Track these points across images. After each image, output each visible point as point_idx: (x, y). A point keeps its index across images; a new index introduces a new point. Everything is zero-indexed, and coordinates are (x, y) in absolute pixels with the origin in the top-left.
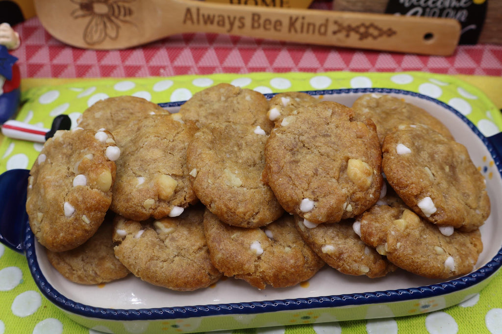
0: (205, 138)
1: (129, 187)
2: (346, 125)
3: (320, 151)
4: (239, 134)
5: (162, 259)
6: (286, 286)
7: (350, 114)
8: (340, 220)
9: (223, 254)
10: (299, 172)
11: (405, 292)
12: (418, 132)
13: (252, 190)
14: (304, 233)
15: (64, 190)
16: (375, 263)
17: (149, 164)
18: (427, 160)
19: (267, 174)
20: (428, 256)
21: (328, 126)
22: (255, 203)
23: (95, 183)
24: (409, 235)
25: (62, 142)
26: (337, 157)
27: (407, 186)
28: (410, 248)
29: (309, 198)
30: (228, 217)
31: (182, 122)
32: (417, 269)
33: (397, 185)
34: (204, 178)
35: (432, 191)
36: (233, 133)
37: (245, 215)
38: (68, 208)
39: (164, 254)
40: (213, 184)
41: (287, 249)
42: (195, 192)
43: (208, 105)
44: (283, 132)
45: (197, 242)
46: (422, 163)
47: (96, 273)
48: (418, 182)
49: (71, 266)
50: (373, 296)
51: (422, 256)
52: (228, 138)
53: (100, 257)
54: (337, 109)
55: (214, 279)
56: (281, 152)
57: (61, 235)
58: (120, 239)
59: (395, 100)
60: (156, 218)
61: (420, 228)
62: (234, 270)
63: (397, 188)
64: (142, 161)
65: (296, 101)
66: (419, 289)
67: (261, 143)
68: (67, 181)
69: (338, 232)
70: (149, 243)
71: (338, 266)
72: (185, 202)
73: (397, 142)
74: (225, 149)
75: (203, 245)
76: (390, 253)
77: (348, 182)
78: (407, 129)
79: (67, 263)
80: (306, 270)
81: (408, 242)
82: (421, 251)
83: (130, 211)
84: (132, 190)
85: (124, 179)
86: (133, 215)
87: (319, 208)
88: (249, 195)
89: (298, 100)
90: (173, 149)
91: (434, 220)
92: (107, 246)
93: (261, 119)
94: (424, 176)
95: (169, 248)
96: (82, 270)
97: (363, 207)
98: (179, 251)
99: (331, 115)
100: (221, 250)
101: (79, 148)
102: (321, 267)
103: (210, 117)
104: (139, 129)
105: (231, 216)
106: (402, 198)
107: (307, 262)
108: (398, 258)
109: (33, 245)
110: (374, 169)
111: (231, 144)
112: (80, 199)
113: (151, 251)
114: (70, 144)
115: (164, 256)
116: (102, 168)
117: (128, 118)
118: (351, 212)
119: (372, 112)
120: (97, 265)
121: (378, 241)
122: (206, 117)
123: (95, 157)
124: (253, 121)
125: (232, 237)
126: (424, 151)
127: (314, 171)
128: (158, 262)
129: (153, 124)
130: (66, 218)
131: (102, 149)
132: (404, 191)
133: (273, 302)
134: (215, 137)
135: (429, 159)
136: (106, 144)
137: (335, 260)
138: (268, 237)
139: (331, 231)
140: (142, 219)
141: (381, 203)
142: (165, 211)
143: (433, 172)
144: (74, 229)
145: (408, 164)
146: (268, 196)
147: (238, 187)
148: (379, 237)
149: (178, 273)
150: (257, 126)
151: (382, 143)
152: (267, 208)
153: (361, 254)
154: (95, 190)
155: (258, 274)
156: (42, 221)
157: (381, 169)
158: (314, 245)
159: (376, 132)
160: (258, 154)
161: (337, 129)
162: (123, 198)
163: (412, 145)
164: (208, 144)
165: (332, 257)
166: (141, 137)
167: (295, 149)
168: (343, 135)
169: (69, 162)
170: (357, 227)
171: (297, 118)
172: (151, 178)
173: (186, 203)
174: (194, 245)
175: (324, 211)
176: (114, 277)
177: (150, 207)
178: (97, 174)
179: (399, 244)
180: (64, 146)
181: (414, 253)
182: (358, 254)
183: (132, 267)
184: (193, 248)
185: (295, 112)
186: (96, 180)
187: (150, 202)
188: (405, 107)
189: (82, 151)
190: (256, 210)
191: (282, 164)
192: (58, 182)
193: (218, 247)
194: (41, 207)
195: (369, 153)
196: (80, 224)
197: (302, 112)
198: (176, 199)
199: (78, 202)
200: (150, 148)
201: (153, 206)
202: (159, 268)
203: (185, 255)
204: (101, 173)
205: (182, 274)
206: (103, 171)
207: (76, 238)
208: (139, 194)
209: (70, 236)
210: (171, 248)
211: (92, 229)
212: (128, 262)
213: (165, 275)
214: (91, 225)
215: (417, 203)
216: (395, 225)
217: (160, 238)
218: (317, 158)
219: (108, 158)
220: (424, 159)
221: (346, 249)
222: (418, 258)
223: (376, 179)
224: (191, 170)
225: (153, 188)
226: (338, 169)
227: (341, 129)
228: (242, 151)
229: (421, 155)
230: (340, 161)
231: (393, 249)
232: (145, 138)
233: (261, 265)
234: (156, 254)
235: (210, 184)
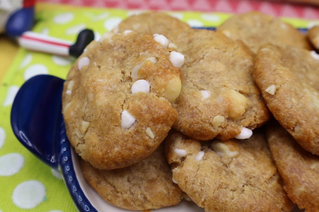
0: (274, 54)
1: (194, 100)
5: (231, 188)
9: (306, 187)
15: (120, 96)
17: (211, 77)
23: (163, 90)
25: (113, 44)
30: (316, 144)
34: (285, 96)
38: (128, 118)
39: (232, 181)
43: (245, 29)
45: (266, 170)
47: (145, 198)
49: (114, 187)
52: (292, 58)
53: (149, 179)
57: (116, 149)
58: (178, 160)
60: (222, 138)
64: (203, 73)
68: (123, 87)
70: (214, 167)
72: (254, 123)
74: (295, 69)
75: (273, 174)
79: (109, 183)
83: (196, 127)
84: (198, 104)
85: (186, 91)
86: (198, 133)
90: (233, 64)
95: (236, 175)
96: (128, 192)
98: (248, 179)
100: (304, 182)
101: (135, 51)
104: (190, 42)
109: (70, 160)
112: (145, 107)
113: (218, 177)
114: (122, 46)
115: (232, 185)
116: (171, 73)
120: (147, 189)
123: (160, 61)
125: (312, 167)
128: (228, 190)
130: (122, 130)
131: (166, 53)
134: (282, 55)
136: (168, 48)
144: (134, 143)
154: (162, 99)
156: (86, 131)
162: (186, 111)
166: (199, 48)
169: (123, 66)
172: (216, 92)
173: (255, 125)
174: (265, 174)
176: (165, 203)
177: (220, 125)
178: (166, 80)
180: (115, 48)
183: (196, 195)
184: (264, 177)
186: (165, 86)
187: (219, 119)
189: (141, 54)
192: (111, 87)
193: (299, 178)
194: (87, 115)
196: (142, 138)
198: (245, 118)
199: (142, 111)
200: (212, 60)
201: (223, 124)
202: (230, 198)
203: (255, 184)
204: (171, 79)
205: (257, 208)
206: (174, 77)
207: (134, 154)
208: (207, 109)
209: (128, 152)
210: (238, 175)
211: (155, 145)
212: (193, 189)
213: (236, 208)
214: (155, 140)
217: (222, 163)
219: (172, 64)
224: (267, 87)
225: (223, 103)
228: (309, 73)
232: (205, 49)
234: (224, 181)
235: (294, 104)
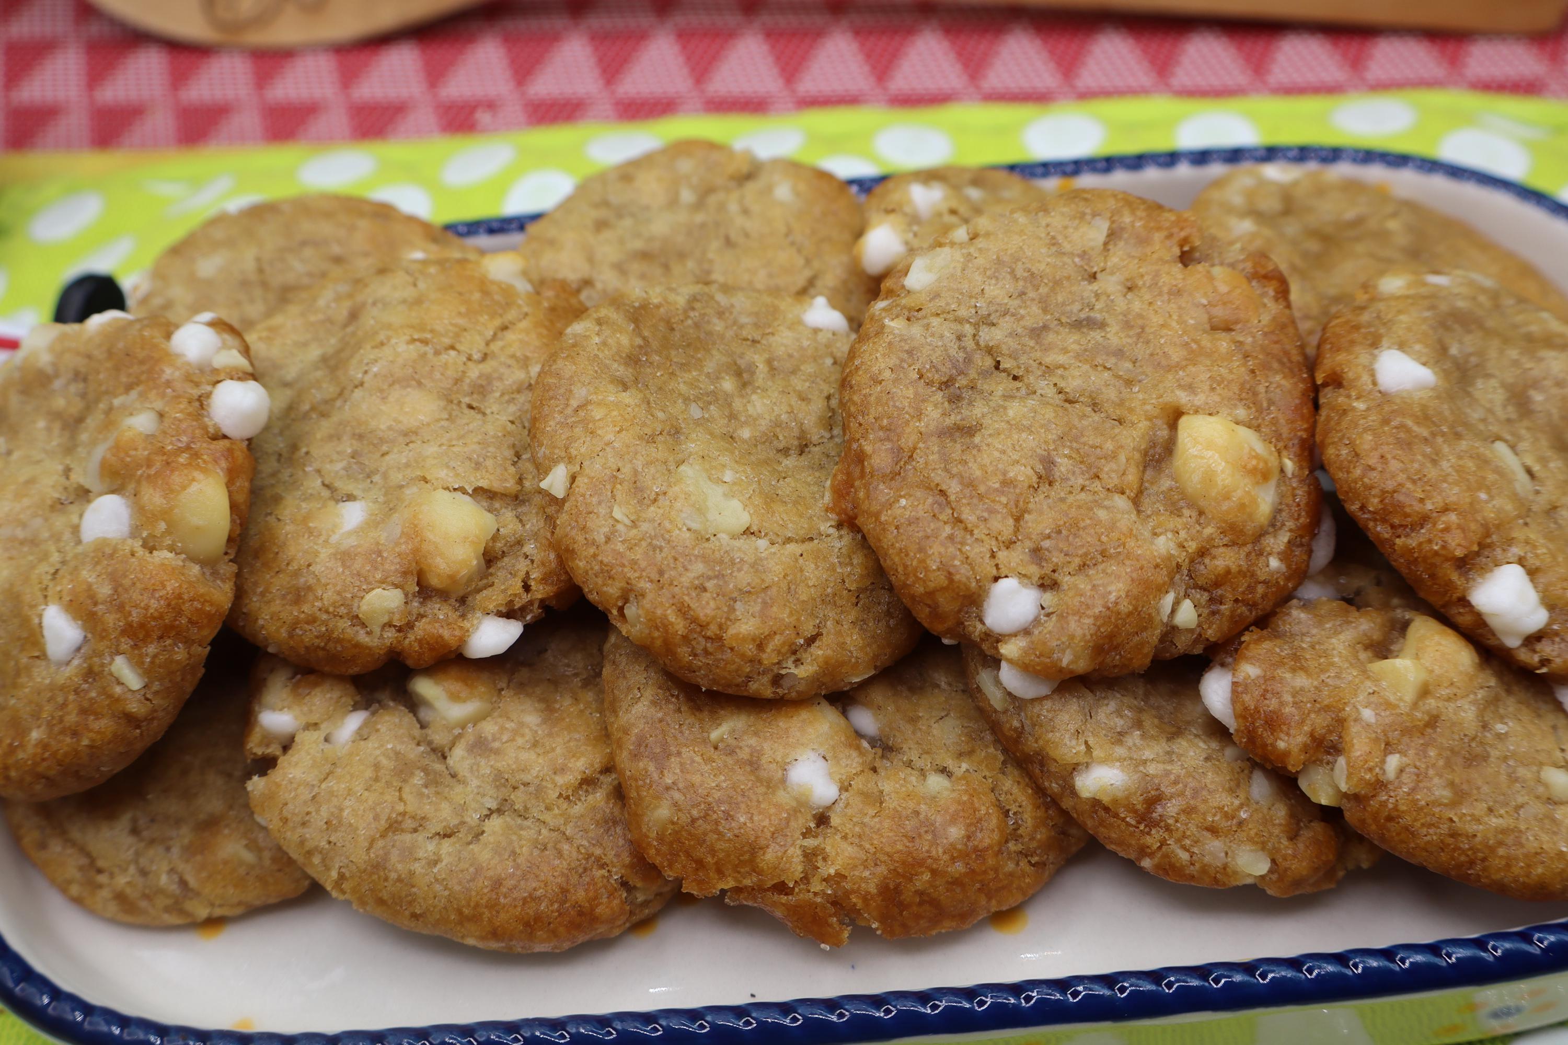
0: (604, 343)
1: (305, 543)
2: (1164, 279)
3: (1062, 384)
4: (742, 327)
5: (435, 826)
6: (934, 933)
7: (1183, 234)
8: (1148, 661)
9: (675, 804)
10: (978, 473)
11: (1419, 958)
12: (1461, 304)
13: (792, 548)
14: (1003, 718)
15: (45, 557)
16: (1293, 838)
17: (385, 448)
18: (1501, 414)
19: (849, 483)
20: (1518, 808)
21: (1095, 286)
22: (804, 597)
23: (162, 526)
24: (1433, 721)
25: (49, 370)
26: (1131, 410)
27: (1424, 519)
28: (1441, 776)
29: (1022, 576)
30: (695, 655)
31: (523, 287)
32: (1472, 863)
33: (1383, 516)
34: (595, 500)
35: (1527, 542)
36: (718, 326)
37: (761, 647)
38: (60, 630)
39: (445, 805)
40: (634, 524)
41: (936, 782)
42: (563, 559)
43: (627, 222)
44: (913, 314)
45: (574, 754)
46: (1481, 427)
47: (183, 883)
48: (1471, 504)
49: (88, 855)
50: (1289, 974)
51: (1490, 810)
52: (697, 344)
53: (202, 816)
54: (1127, 219)
55: (646, 904)
56: (905, 394)
57: (35, 735)
58: (274, 749)
59: (1352, 187)
60: (410, 663)
61: (1481, 694)
62: (720, 872)
63: (1382, 530)
64: (360, 437)
65: (968, 200)
66: (1480, 943)
67: (829, 361)
68: (59, 522)
69: (1141, 710)
70: (384, 761)
71: (1144, 851)
72: (526, 598)
73: (1375, 343)
74: (683, 388)
75: (597, 766)
76: (1356, 798)
77: (1179, 510)
78: (1412, 292)
79: (73, 844)
80: (1011, 866)
81: (1432, 753)
82: (1485, 789)
83: (309, 636)
84: (316, 554)
85: (287, 512)
86: (321, 653)
87: (1061, 617)
88: (778, 569)
89: (974, 193)
90: (481, 389)
91: (1536, 658)
92: (229, 776)
93: (833, 270)
94: (1491, 477)
95: (463, 782)
96: (132, 869)
97: (1243, 609)
98: (504, 792)
99: (1106, 244)
100: (668, 788)
101: (107, 392)
102: (1074, 849)
103: (636, 267)
104: (354, 316)
105: (706, 652)
106: (1404, 571)
107: (1014, 835)
108: (1390, 819)
110: (1285, 453)
111: (710, 366)
112: (104, 590)
113: (390, 796)
114: (77, 375)
115: (443, 815)
116: (188, 465)
117: (324, 275)
118: (1191, 631)
119: (1267, 232)
120: (190, 851)
121: (1305, 749)
122: (620, 269)
123: (166, 424)
124: (800, 280)
125: (715, 735)
126: (1488, 376)
127: (1039, 468)
128: (420, 837)
129: (409, 293)
130: (52, 669)
131: (195, 392)
132: (1412, 542)
133: (877, 1001)
134: (644, 338)
135: (1510, 409)
136: (215, 371)
137: (1128, 824)
138: (859, 735)
139: (1112, 705)
140: (354, 670)
141: (1311, 591)
142: (446, 633)
143: (1529, 461)
144: (83, 712)
145: (1425, 433)
146: (858, 570)
147: (733, 537)
148: (1312, 735)
149: (498, 883)
150: (813, 297)
151: (1311, 351)
152: (851, 617)
153: (1237, 802)
154: (163, 555)
155: (816, 886)
157: (1312, 453)
158: (1042, 765)
159: (1289, 306)
160: (817, 406)
161: (1130, 296)
162: (278, 584)
163: (1439, 354)
164: (615, 365)
165: (1116, 815)
166: (358, 346)
167: (962, 381)
168: (1156, 320)
169: (69, 449)
170: (1216, 691)
171: (969, 257)
172: (390, 504)
173: (531, 603)
174: (560, 770)
175: (1081, 629)
176: (254, 896)
177: (386, 619)
178: (169, 492)
179: (1393, 762)
180: (57, 384)
181: (1460, 796)
182: (1223, 800)
183: (316, 860)
184: (560, 780)
185: (961, 234)
186: (165, 515)
187: (384, 600)
188: (1394, 215)
189: (117, 402)
190: (809, 629)
191: (908, 440)
192: (24, 528)
193: (655, 776)
195: (1261, 389)
196: (104, 691)
197: (987, 235)
198: (492, 585)
199: (97, 604)
200: (391, 385)
201: (397, 617)
202: (424, 862)
203: (526, 809)
204: (184, 488)
205: (515, 887)
206: (193, 480)
207: (90, 747)
208: (341, 570)
209: (68, 740)
210: (475, 783)
211: (154, 711)
212: (302, 842)
213: (446, 893)
214: (148, 696)
215: (1466, 590)
216: (1376, 681)
217: (430, 743)
218: (1049, 413)
219: (217, 428)
220: (1490, 411)
221: (1175, 783)
222: (1478, 821)
223: (1294, 496)
224: (547, 472)
225: (397, 544)
226: (1137, 456)
227: (1147, 297)
228: (754, 392)
229: (1477, 394)
230: (1144, 425)
231: (1368, 783)
232: (373, 348)
233: (828, 849)
234: (410, 809)
235: (620, 527)
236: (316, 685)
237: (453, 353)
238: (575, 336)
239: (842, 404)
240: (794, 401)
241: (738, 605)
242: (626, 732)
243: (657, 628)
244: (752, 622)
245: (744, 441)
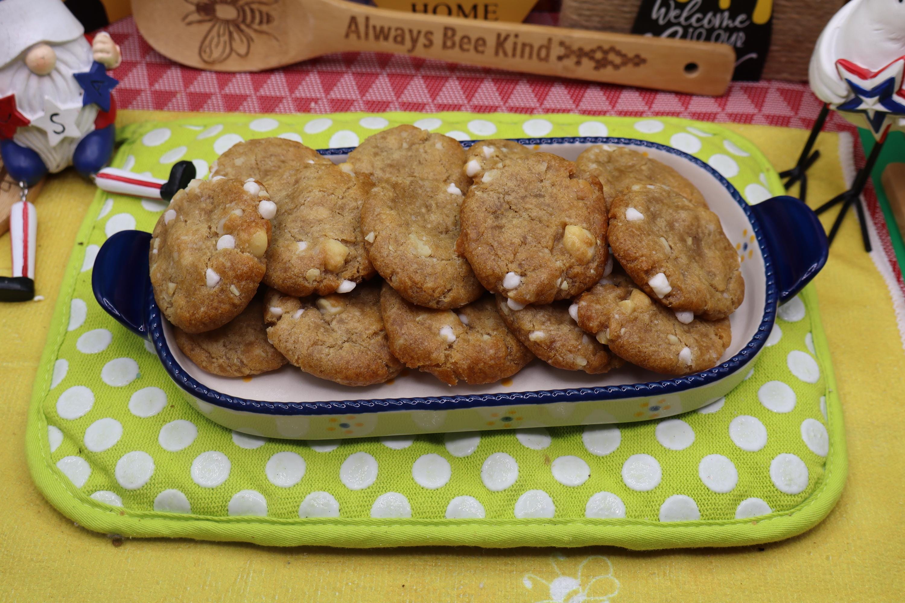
0: (385, 195)
1: (288, 254)
2: (564, 183)
3: (530, 214)
4: (428, 192)
5: (328, 344)
6: (484, 383)
7: (570, 169)
8: (553, 300)
9: (405, 339)
10: (503, 240)
11: (629, 388)
12: (656, 195)
13: (444, 262)
14: (508, 317)
15: (205, 254)
16: (594, 355)
17: (312, 225)
18: (664, 229)
19: (462, 243)
20: (659, 345)
21: (542, 184)
22: (447, 277)
23: (247, 245)
24: (636, 319)
25: (199, 194)
26: (551, 223)
27: (636, 259)
28: (637, 335)
29: (515, 272)
30: (414, 293)
31: (353, 175)
32: (645, 360)
33: (624, 257)
34: (383, 243)
35: (667, 267)
36: (420, 191)
37: (434, 291)
38: (212, 277)
39: (330, 338)
40: (396, 251)
41: (486, 337)
42: (371, 262)
43: (385, 154)
44: (484, 190)
45: (371, 325)
46: (657, 233)
47: (242, 362)
48: (650, 255)
49: (209, 353)
51: (651, 345)
52: (413, 197)
53: (247, 342)
54: (553, 163)
55: (393, 373)
56: (481, 215)
57: (202, 309)
58: (274, 320)
59: (634, 153)
60: (320, 293)
61: (651, 312)
62: (418, 361)
63: (624, 262)
64: (304, 221)
65: (502, 152)
66: (646, 385)
67: (455, 205)
68: (209, 243)
69: (550, 316)
70: (311, 324)
71: (549, 358)
72: (358, 275)
73: (627, 206)
74: (410, 210)
75: (379, 329)
76: (612, 341)
77: (564, 254)
78: (641, 190)
79: (204, 349)
80: (508, 363)
81: (635, 328)
82: (650, 339)
83: (289, 283)
84: (292, 257)
85: (281, 244)
86: (292, 289)
87: (527, 284)
88: (440, 268)
89: (504, 150)
90: (342, 208)
91: (668, 302)
92: (255, 330)
93: (456, 174)
94: (657, 247)
95: (336, 332)
96: (224, 357)
97: (582, 285)
98: (349, 335)
99: (546, 171)
100: (403, 334)
101: (223, 203)
102: (529, 361)
103: (388, 169)
104: (297, 182)
105: (417, 292)
106: (630, 274)
107: (510, 354)
108: (621, 347)
109: (159, 326)
110: (597, 238)
111: (417, 204)
112: (228, 264)
113: (314, 334)
114: (209, 196)
115: (330, 341)
116: (256, 226)
117: (279, 167)
118: (566, 291)
119: (601, 168)
120: (243, 352)
121: (598, 326)
123: (246, 213)
124: (444, 177)
125: (417, 319)
126: (662, 217)
127: (522, 239)
128: (323, 347)
129: (316, 175)
130: (208, 289)
131: (254, 204)
132: (632, 265)
133: (467, 397)
134: (397, 194)
135: (667, 228)
136: (258, 197)
137: (545, 349)
138: (462, 323)
139: (542, 314)
140: (303, 295)
141: (605, 282)
142: (333, 284)
143: (671, 244)
144: (219, 302)
145: (639, 233)
146: (464, 270)
147: (426, 257)
148: (600, 322)
149: (348, 362)
150: (450, 183)
151: (609, 207)
152: (462, 285)
153: (578, 343)
154: (246, 254)
155: (448, 365)
156: (174, 294)
157: (606, 239)
158: (519, 332)
159: (603, 193)
160: (452, 219)
161: (553, 187)
162: (279, 266)
163: (646, 210)
164: (388, 202)
165: (541, 346)
166: (301, 192)
167: (499, 212)
168: (560, 195)
169: (209, 220)
170: (573, 310)
171: (503, 173)
172: (315, 242)
173: (359, 277)
174: (368, 329)
175: (533, 288)
176: (265, 367)
177: (314, 279)
178: (250, 234)
179: (623, 330)
180: (202, 199)
181: (642, 340)
182: (573, 342)
183: (290, 353)
184: (367, 332)
185: (500, 165)
186: (248, 241)
187: (314, 273)
188: (646, 164)
189: (227, 206)
190: (448, 287)
191: (482, 229)
192: (196, 244)
193: (399, 331)
194: (174, 276)
195: (591, 218)
196: (227, 296)
197: (509, 166)
198: (347, 270)
199: (225, 268)
200: (313, 205)
201: (318, 278)
202: (325, 355)
203: (356, 341)
204: (255, 233)
205: (354, 363)
206: (257, 231)
207: (221, 313)
208: (300, 262)
209: (214, 311)
210: (340, 332)
211: (242, 303)
212: (286, 347)
213: (332, 365)
214: (241, 298)
215: (648, 281)
216: (620, 307)
217: (324, 320)
218: (526, 223)
219: (261, 216)
220: (661, 228)
221: (560, 337)
222: (646, 347)
223: (600, 252)
224: (367, 235)
225: (318, 255)
226: (552, 237)
227: (558, 188)
228: (432, 213)
229: (657, 223)
230: (555, 228)
231: (615, 336)
232: (307, 193)
233: (452, 354)
234: (320, 338)
235: (391, 252)
236: (288, 300)
237: (333, 196)
238: (375, 192)
239: (460, 217)
240: (444, 216)
241: (427, 278)
242: (389, 317)
243: (402, 284)
244: (432, 283)
245: (429, 228)
